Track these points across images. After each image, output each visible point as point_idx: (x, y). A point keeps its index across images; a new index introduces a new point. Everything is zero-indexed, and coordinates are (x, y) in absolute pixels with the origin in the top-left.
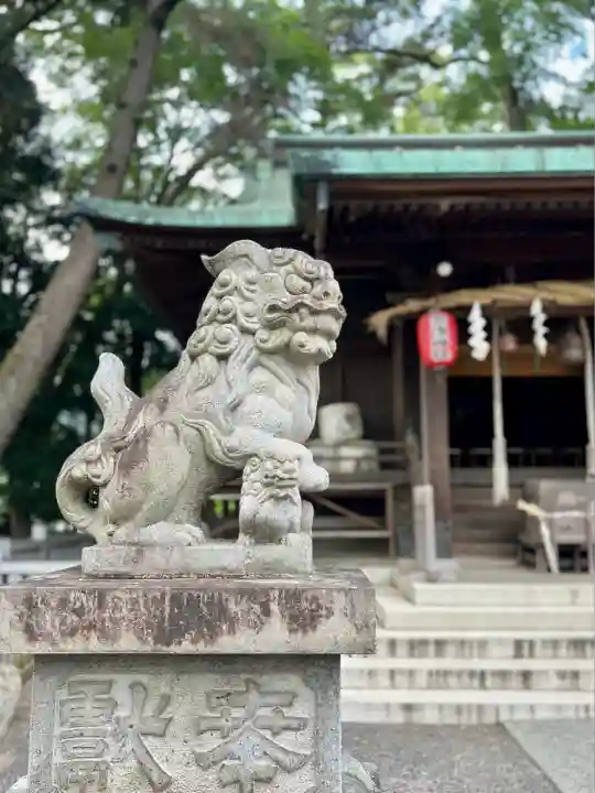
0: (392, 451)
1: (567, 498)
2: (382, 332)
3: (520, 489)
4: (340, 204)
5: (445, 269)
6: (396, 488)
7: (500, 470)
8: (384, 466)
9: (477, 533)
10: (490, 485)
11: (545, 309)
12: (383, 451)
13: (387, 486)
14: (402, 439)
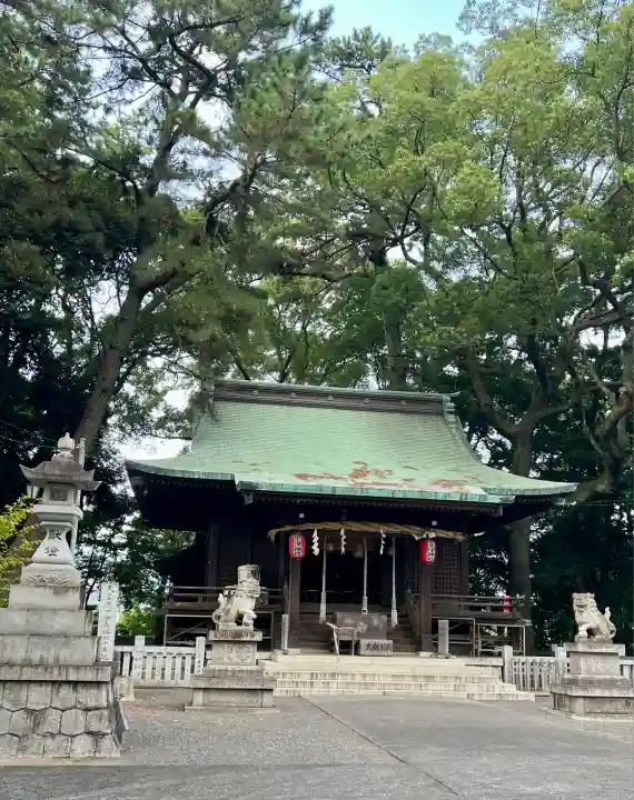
0: (277, 593)
1: (349, 621)
2: (273, 538)
3: (331, 616)
4: (257, 499)
5: (302, 516)
6: (275, 613)
7: (323, 607)
8: (271, 602)
9: (313, 637)
10: (318, 613)
11: (346, 533)
12: (271, 593)
13: (272, 612)
14: (282, 587)
